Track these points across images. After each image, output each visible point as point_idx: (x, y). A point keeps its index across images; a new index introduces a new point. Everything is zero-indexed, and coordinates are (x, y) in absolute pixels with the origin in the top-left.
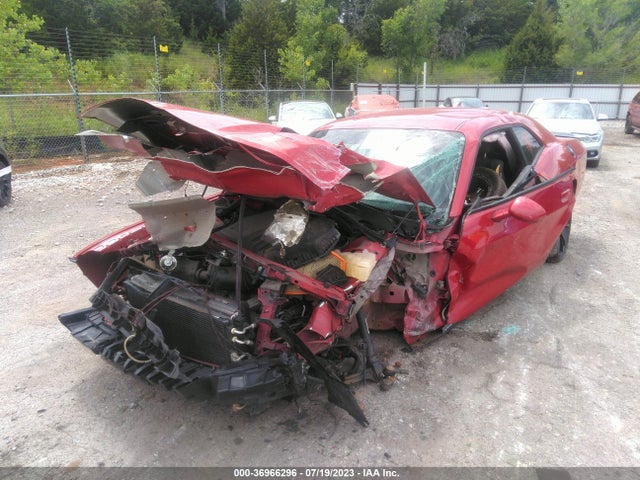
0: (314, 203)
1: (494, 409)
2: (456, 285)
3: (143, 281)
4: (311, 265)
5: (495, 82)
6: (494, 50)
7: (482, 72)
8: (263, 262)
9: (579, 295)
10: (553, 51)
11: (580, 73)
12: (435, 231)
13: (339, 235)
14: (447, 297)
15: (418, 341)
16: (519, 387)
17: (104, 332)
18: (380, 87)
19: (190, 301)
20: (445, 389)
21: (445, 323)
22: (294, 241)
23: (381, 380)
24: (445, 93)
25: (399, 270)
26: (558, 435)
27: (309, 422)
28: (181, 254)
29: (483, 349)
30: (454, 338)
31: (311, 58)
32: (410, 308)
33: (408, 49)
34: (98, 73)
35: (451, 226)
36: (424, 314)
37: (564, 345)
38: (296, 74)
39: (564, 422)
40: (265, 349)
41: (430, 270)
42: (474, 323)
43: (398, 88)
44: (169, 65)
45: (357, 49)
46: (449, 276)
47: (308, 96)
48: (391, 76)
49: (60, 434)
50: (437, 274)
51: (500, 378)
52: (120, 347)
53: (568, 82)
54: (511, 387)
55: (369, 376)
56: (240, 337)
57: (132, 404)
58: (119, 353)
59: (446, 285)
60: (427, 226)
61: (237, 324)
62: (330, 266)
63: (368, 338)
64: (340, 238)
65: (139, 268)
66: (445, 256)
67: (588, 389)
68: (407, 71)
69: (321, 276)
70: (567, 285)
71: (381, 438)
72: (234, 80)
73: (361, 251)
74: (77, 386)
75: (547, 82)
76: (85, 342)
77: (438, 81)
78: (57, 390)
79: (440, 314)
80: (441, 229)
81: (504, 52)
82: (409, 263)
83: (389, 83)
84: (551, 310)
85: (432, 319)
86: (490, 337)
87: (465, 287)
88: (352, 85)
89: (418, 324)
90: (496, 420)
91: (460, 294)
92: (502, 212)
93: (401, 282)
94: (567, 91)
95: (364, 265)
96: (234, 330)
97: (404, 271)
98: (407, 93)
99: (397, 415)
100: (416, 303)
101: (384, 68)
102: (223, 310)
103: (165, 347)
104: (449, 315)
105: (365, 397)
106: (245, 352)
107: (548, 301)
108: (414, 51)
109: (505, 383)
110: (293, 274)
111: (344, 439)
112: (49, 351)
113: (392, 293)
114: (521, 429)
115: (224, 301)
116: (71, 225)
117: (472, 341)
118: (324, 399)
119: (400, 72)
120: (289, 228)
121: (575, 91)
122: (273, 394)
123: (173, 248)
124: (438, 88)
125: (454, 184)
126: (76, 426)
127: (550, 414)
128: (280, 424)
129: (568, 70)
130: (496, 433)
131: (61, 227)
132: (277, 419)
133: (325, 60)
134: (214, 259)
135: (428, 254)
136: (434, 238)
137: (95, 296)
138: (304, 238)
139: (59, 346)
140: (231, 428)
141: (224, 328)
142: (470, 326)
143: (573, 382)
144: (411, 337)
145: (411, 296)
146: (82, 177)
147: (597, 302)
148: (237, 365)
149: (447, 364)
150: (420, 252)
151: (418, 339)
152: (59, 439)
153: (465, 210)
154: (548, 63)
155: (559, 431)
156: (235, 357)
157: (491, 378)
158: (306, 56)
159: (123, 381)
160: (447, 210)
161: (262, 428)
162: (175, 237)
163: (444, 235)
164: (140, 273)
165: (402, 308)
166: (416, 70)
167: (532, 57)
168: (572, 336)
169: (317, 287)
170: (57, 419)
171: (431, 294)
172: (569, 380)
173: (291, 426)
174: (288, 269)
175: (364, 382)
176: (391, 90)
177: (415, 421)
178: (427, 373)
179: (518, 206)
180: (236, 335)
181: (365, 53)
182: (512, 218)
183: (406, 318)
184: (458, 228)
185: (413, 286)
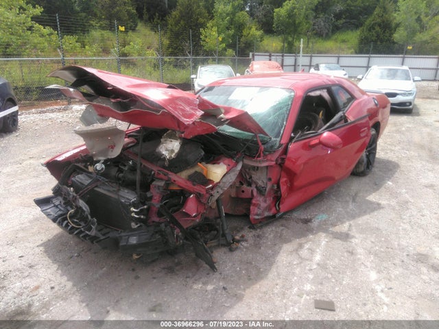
0: (183, 133)
1: (298, 264)
2: (285, 187)
3: (84, 179)
4: (186, 171)
5: (352, 53)
6: (352, 30)
7: (343, 46)
8: (155, 169)
9: (373, 198)
10: (393, 31)
11: (410, 48)
12: (270, 153)
13: (203, 153)
14: (279, 195)
15: (260, 222)
16: (317, 252)
17: (60, 210)
18: (270, 56)
19: (109, 191)
20: (270, 251)
21: (278, 211)
22: (173, 156)
23: (231, 245)
24: (315, 60)
25: (248, 177)
26: (333, 280)
27: (182, 268)
28: (109, 163)
29: (300, 228)
30: (284, 222)
31: (223, 35)
32: (254, 201)
33: (292, 29)
34: (78, 45)
35: (281, 149)
36: (263, 205)
37: (353, 228)
38: (212, 46)
39: (339, 273)
40: (153, 222)
41: (268, 177)
42: (299, 212)
43: (283, 56)
44: (128, 39)
45: (256, 29)
46: (281, 181)
47: (219, 62)
48: (279, 48)
49: (30, 270)
50: (273, 180)
51: (307, 246)
52: (66, 219)
53: (402, 53)
54: (312, 251)
55: (223, 242)
56: (136, 213)
57: (76, 255)
58: (66, 222)
59: (279, 187)
60: (265, 149)
61: (134, 205)
62: (196, 172)
63: (224, 219)
64: (204, 155)
65: (81, 171)
66: (278, 169)
67: (361, 255)
68: (291, 45)
69: (191, 178)
70: (367, 191)
71: (224, 278)
72: (170, 50)
73: (219, 163)
74: (44, 243)
75: (387, 54)
76: (48, 215)
77: (311, 52)
78: (31, 245)
79: (275, 206)
80: (274, 151)
81: (358, 32)
82: (254, 172)
83: (278, 53)
84: (351, 206)
85: (269, 208)
86: (307, 221)
87: (291, 189)
88: (251, 54)
89: (259, 212)
90: (297, 271)
91: (288, 194)
92: (315, 141)
93: (250, 185)
94: (400, 60)
95: (217, 172)
96: (132, 209)
97: (251, 177)
98: (289, 60)
99: (236, 265)
100: (258, 199)
101: (274, 43)
102: (127, 197)
103: (89, 217)
104: (281, 206)
105: (219, 255)
106: (140, 222)
107: (351, 201)
108: (295, 31)
109: (309, 249)
110: (173, 176)
111: (201, 278)
112: (30, 222)
113: (243, 191)
114: (311, 276)
115: (126, 191)
116: (53, 145)
117: (295, 224)
118: (193, 255)
119: (286, 45)
120: (170, 148)
121: (406, 60)
122: (156, 249)
123: (102, 159)
124: (311, 57)
125: (285, 123)
126: (40, 266)
127: (332, 269)
128: (164, 268)
129: (403, 45)
130: (295, 278)
131: (48, 146)
132: (162, 266)
133: (233, 36)
134: (125, 166)
135: (267, 167)
136: (269, 157)
137: (55, 187)
138: (179, 154)
139: (37, 219)
140: (133, 270)
141: (126, 207)
142: (295, 215)
143: (353, 250)
144: (255, 219)
145: (255, 194)
146: (65, 114)
147: (383, 202)
148: (134, 230)
149: (275, 237)
150: (259, 165)
151: (260, 221)
152: (30, 273)
153: (291, 139)
154: (389, 40)
155: (335, 278)
156: (134, 225)
157: (301, 246)
158: (219, 33)
159: (72, 240)
160: (278, 139)
161: (153, 271)
162: (103, 152)
163: (276, 155)
164: (82, 174)
165: (249, 201)
166: (296, 44)
167: (378, 36)
168: (360, 222)
169: (188, 185)
170: (30, 262)
171: (269, 193)
172: (350, 249)
173: (171, 270)
174: (170, 173)
175: (220, 246)
176: (278, 57)
177: (247, 269)
178: (261, 242)
179: (325, 138)
180: (134, 212)
181: (262, 31)
182: (321, 146)
183: (251, 207)
184: (285, 151)
185: (256, 187)
